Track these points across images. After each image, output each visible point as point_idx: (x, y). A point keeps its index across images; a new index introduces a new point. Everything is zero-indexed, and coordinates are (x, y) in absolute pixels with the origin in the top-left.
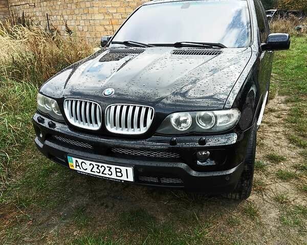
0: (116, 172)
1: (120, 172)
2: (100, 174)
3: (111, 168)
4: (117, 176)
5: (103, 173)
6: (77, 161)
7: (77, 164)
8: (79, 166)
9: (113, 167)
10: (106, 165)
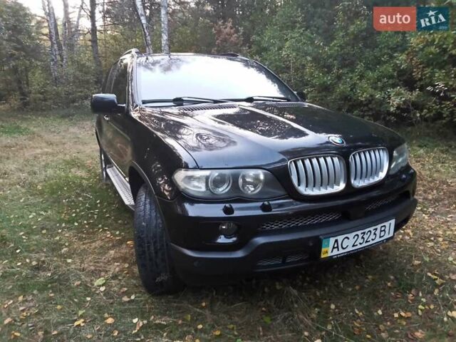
0: (381, 231)
1: (384, 230)
2: (364, 245)
3: (376, 229)
4: (380, 237)
5: (367, 242)
6: (336, 241)
7: (336, 246)
8: (338, 247)
9: (379, 227)
10: (372, 229)
